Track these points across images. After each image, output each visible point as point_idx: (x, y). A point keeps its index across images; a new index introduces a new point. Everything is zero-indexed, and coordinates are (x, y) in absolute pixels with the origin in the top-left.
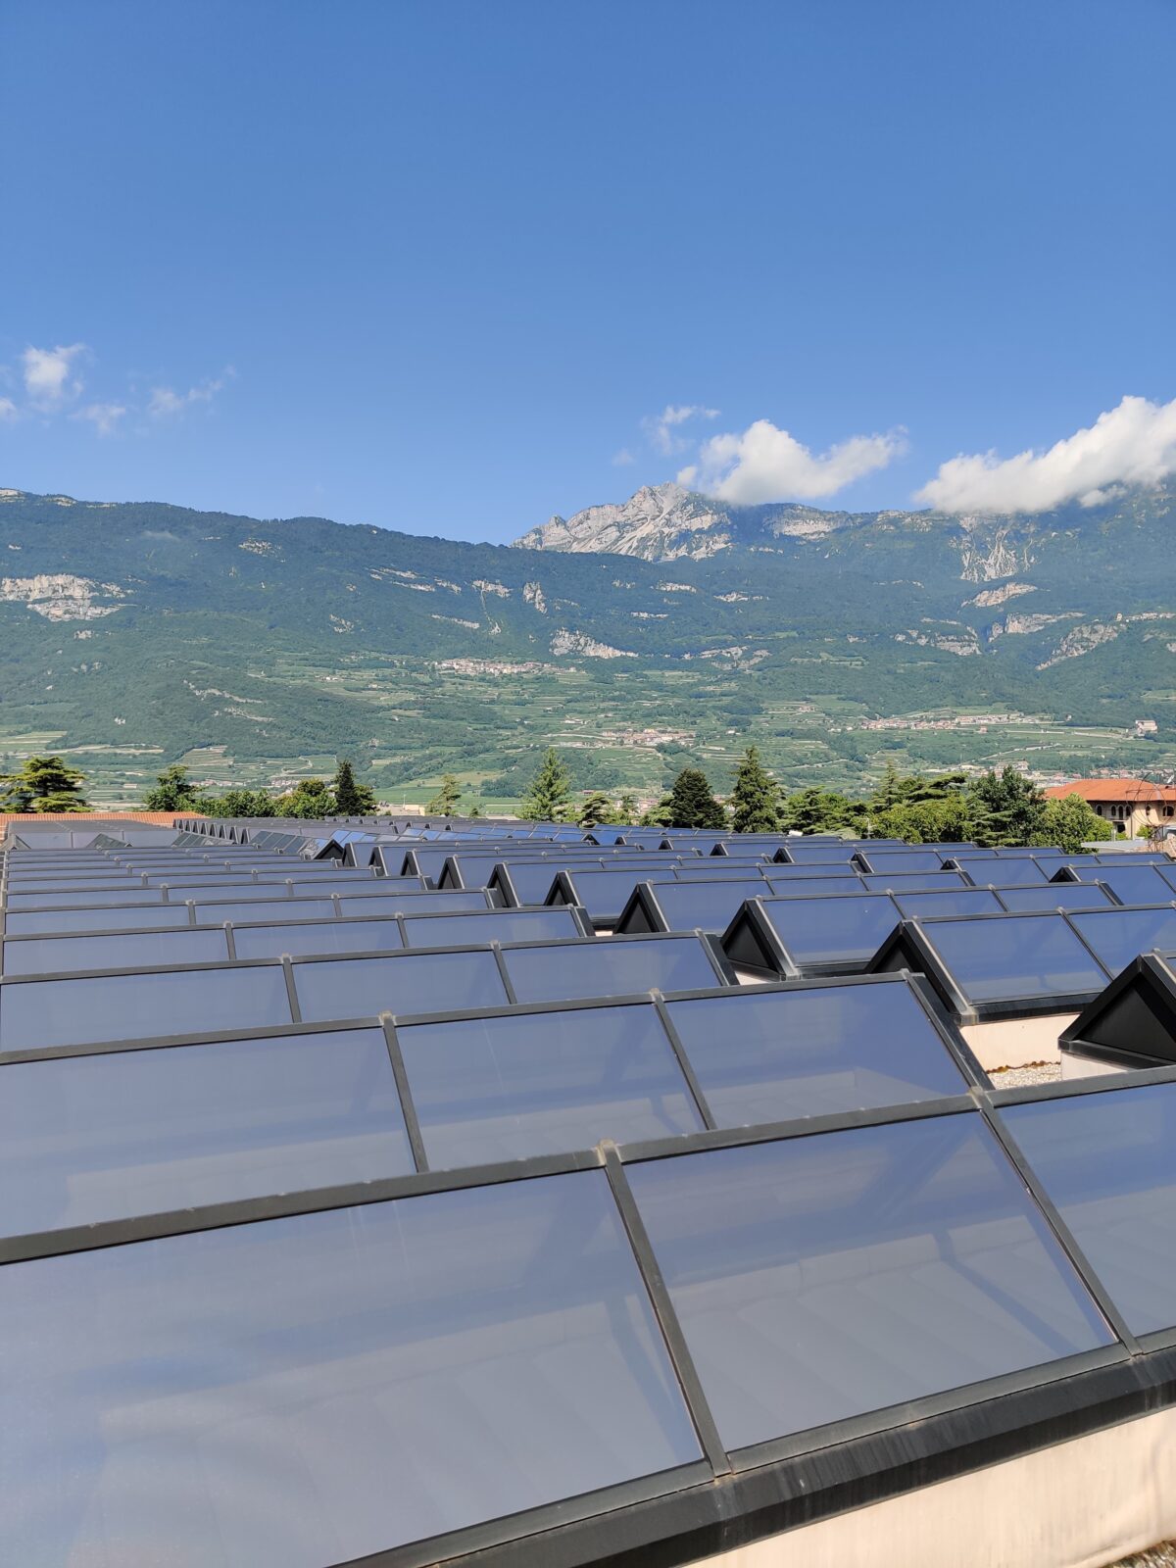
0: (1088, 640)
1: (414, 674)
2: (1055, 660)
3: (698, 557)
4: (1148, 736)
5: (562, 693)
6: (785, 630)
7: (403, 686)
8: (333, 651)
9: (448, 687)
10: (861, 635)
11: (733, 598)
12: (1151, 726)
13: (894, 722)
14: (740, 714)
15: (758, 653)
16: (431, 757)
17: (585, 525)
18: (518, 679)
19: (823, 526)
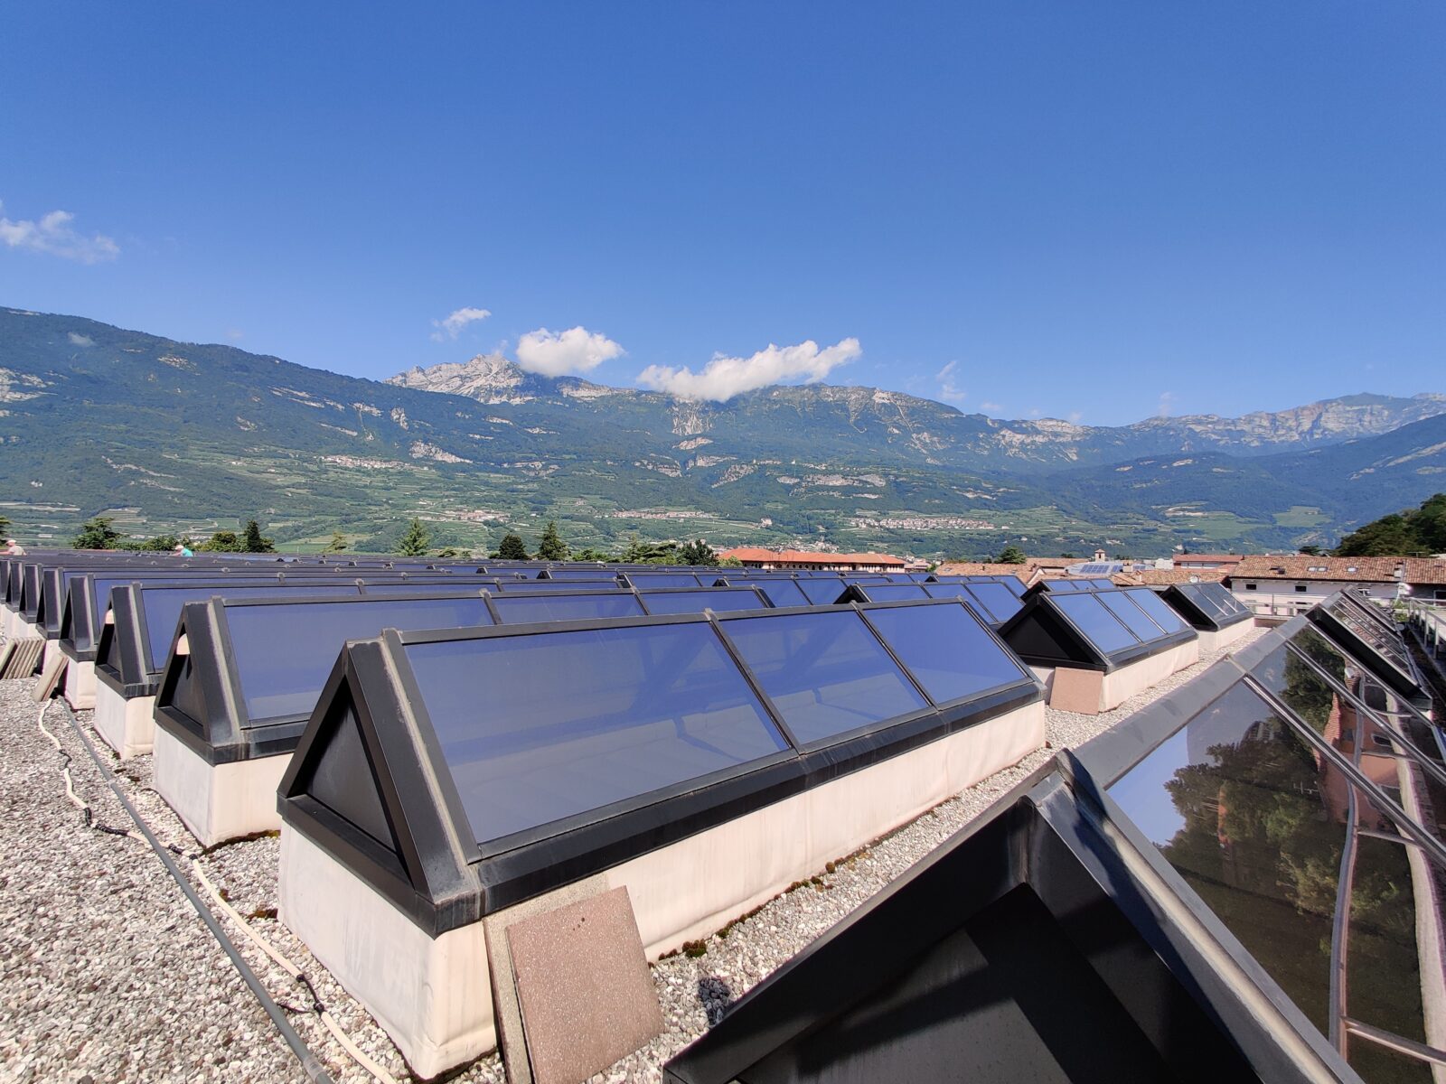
0: (739, 473)
1: (305, 464)
2: (721, 483)
3: (514, 404)
4: (768, 528)
5: (418, 484)
6: (569, 454)
7: (296, 472)
8: (238, 443)
9: (332, 474)
10: (614, 461)
11: (536, 431)
12: (769, 522)
13: (633, 514)
14: (539, 505)
15: (552, 467)
16: (316, 523)
17: (438, 374)
18: (386, 472)
19: (593, 393)
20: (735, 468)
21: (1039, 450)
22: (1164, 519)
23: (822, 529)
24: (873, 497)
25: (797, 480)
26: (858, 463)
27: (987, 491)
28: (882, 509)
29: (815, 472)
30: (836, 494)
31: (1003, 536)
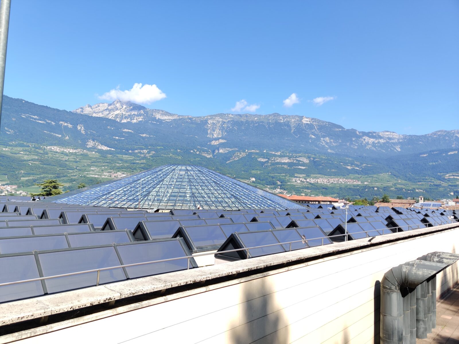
0: (239, 156)
1: (37, 150)
2: (231, 161)
3: (133, 122)
4: (253, 182)
5: (90, 160)
6: (160, 146)
7: (33, 153)
8: (6, 140)
9: (50, 155)
10: (181, 149)
11: (144, 135)
12: (254, 179)
15: (152, 152)
16: (44, 178)
17: (98, 108)
18: (75, 154)
19: (171, 118)
20: (237, 154)
21: (382, 146)
22: (444, 180)
23: (279, 183)
24: (303, 168)
25: (267, 160)
26: (295, 152)
27: (357, 166)
28: (308, 173)
29: (275, 156)
30: (285, 167)
31: (365, 187)
